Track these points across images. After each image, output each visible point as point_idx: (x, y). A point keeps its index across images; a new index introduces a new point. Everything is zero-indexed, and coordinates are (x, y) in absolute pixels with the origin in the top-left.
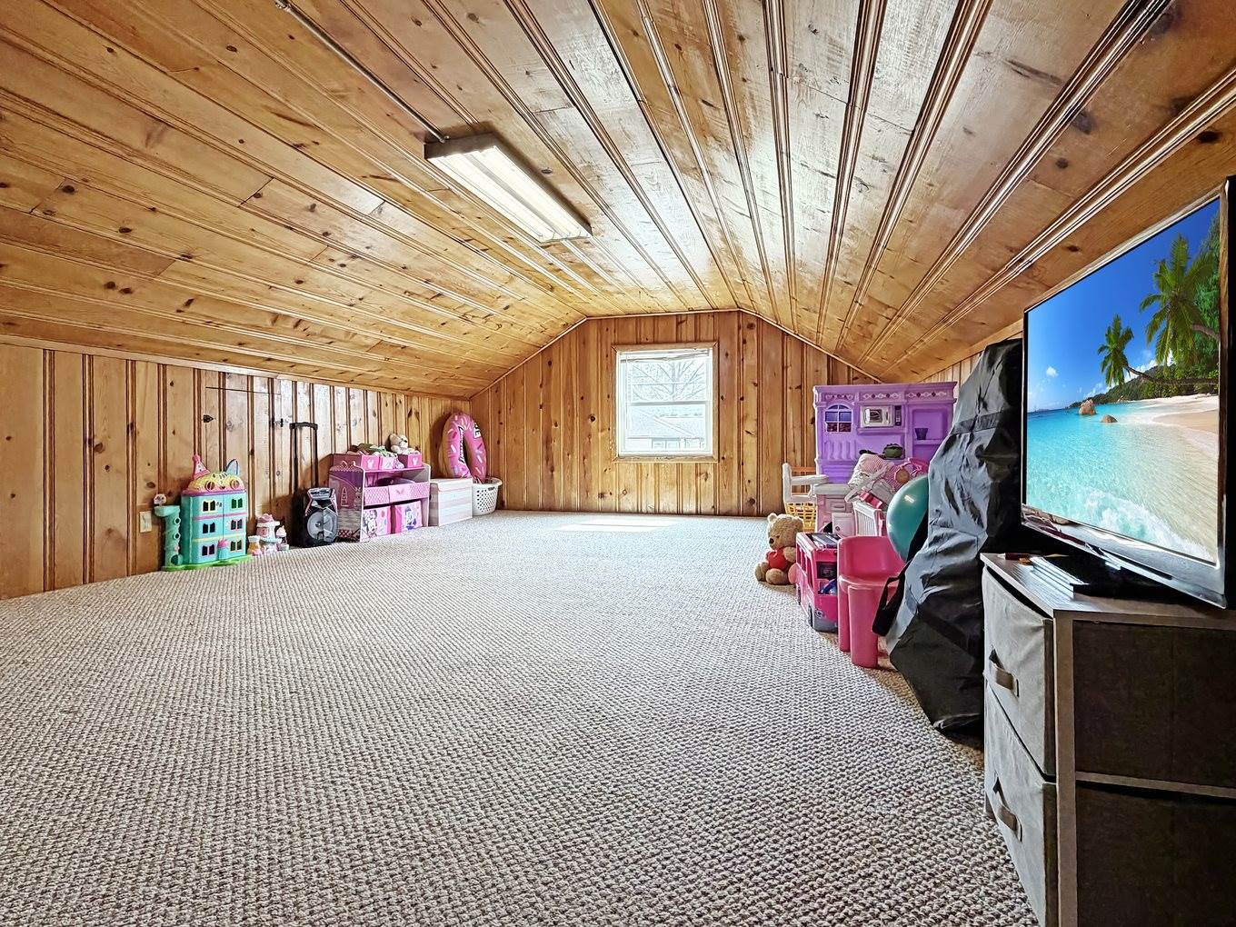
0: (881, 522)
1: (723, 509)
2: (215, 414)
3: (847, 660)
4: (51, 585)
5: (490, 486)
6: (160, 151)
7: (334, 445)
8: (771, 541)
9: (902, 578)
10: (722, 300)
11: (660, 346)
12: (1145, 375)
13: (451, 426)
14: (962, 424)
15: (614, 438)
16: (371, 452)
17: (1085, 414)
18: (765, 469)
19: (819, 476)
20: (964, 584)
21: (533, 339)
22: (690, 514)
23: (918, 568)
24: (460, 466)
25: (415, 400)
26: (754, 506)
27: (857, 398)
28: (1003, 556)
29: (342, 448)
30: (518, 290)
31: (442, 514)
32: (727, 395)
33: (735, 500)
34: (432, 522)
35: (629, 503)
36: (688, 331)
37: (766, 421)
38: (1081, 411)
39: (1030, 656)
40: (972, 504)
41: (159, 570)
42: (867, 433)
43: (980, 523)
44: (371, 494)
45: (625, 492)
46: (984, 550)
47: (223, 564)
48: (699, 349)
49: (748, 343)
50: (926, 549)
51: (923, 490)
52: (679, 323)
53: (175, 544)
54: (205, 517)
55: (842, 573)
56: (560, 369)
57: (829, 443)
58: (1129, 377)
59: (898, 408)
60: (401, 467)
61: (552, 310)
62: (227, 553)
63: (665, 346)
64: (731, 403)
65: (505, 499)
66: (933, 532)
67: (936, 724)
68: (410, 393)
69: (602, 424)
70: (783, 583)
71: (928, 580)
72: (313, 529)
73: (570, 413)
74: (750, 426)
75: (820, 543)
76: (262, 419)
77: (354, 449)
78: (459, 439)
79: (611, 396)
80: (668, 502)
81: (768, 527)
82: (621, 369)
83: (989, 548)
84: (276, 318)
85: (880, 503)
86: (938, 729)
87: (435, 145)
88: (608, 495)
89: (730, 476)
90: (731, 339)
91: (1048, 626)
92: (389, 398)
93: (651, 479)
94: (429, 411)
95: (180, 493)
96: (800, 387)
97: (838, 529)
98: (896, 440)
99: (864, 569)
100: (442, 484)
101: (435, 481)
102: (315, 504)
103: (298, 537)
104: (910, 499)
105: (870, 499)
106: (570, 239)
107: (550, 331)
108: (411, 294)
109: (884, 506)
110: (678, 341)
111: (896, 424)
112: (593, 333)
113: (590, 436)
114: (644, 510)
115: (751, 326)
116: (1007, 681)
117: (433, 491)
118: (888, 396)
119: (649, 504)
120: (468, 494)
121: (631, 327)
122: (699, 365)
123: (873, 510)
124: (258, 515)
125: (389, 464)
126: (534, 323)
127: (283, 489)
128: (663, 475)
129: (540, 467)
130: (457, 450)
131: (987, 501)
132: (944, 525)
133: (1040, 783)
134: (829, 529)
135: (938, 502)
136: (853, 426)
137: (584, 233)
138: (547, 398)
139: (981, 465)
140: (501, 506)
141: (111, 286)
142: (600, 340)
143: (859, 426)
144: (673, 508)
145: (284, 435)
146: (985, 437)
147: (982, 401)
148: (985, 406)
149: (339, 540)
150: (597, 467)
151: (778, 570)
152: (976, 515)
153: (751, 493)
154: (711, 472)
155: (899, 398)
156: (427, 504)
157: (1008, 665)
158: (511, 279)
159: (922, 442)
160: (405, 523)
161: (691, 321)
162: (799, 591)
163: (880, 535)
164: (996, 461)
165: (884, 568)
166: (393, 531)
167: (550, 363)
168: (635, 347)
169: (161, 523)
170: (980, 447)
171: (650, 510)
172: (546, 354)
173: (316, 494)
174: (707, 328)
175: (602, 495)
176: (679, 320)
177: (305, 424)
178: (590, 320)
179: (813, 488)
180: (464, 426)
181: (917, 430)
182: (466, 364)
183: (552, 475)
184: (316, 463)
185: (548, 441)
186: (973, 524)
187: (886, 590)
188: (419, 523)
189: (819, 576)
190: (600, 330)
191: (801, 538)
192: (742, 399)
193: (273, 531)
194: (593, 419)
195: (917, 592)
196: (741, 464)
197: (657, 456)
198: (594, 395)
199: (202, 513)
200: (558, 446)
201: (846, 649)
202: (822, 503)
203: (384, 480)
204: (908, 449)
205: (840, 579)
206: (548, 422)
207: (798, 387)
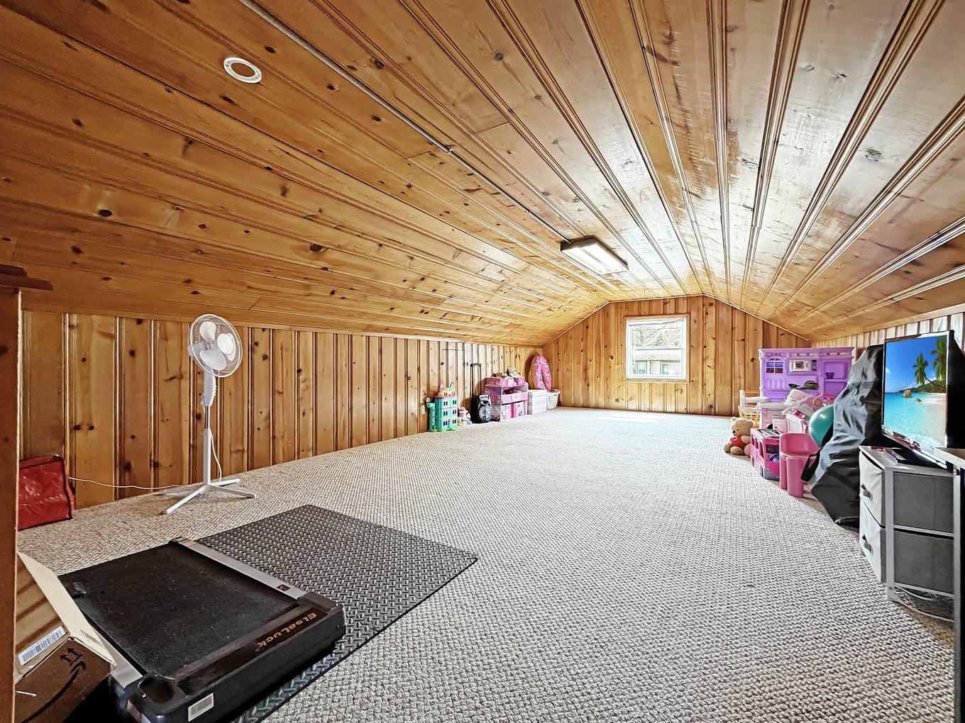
0: (805, 426)
1: (692, 411)
2: (445, 362)
3: (785, 494)
4: (396, 436)
5: (555, 394)
6: (457, 261)
7: (486, 375)
8: (734, 432)
9: (818, 455)
10: (693, 290)
11: (653, 317)
12: (932, 382)
13: (536, 362)
14: (853, 384)
15: (625, 369)
16: (503, 377)
17: (906, 397)
18: (720, 388)
19: (762, 397)
20: (851, 458)
21: (579, 315)
22: (671, 413)
23: (828, 450)
24: (540, 384)
25: (518, 349)
26: (713, 409)
27: (788, 356)
28: (870, 447)
29: (489, 376)
30: (578, 293)
31: (534, 408)
32: (695, 343)
33: (700, 406)
34: (529, 412)
35: (633, 405)
36: (670, 308)
37: (721, 359)
38: (904, 395)
39: (877, 484)
40: (857, 422)
41: (427, 431)
42: (794, 374)
43: (861, 431)
44: (505, 398)
45: (631, 399)
46: (863, 444)
47: (450, 430)
48: (677, 318)
49: (709, 315)
50: (832, 441)
51: (831, 412)
52: (665, 304)
53: (433, 420)
54: (444, 408)
55: (782, 450)
56: (592, 331)
57: (769, 380)
58: (926, 382)
59: (814, 361)
60: (515, 384)
61: (591, 300)
62: (452, 425)
63: (656, 317)
64: (698, 349)
65: (561, 400)
66: (836, 434)
67: (836, 521)
68: (517, 346)
69: (618, 360)
70: (741, 454)
71: (833, 456)
72: (481, 415)
73: (599, 355)
74: (710, 362)
75: (767, 435)
76: (460, 363)
77: (494, 375)
78: (540, 369)
79: (623, 345)
80: (658, 405)
81: (732, 424)
82: (629, 329)
83: (864, 444)
84: (473, 317)
85: (804, 416)
86: (838, 523)
87: (565, 245)
88: (620, 400)
89: (697, 391)
90: (698, 311)
91: (883, 474)
92: (508, 349)
93: (647, 392)
94: (525, 354)
95: (435, 397)
96: (743, 340)
97: (776, 427)
98: (813, 379)
99: (796, 449)
100: (534, 392)
101: (531, 391)
102: (482, 403)
103: (476, 419)
104: (823, 416)
105: (798, 414)
106: (617, 273)
107: (590, 310)
108: (530, 301)
109: (807, 418)
110: (664, 314)
111: (813, 370)
112: (612, 310)
113: (610, 367)
114: (643, 409)
115: (711, 305)
116: (868, 495)
117: (530, 396)
118: (808, 355)
119: (646, 406)
120: (545, 398)
121: (636, 306)
122: (678, 328)
123: (801, 420)
124: (460, 408)
125: (511, 384)
126: (582, 307)
127: (468, 396)
128: (654, 390)
129: (581, 385)
130: (539, 375)
131: (865, 422)
132: (842, 431)
133: (879, 528)
134: (771, 427)
135: (838, 421)
136: (784, 370)
137: (625, 269)
138: (586, 346)
139: (862, 405)
140: (559, 404)
141: (422, 312)
142: (617, 314)
143: (788, 371)
144: (661, 409)
145: (468, 368)
146: (865, 392)
147: (864, 375)
148: (866, 377)
149: (492, 420)
150: (614, 384)
151: (739, 447)
152: (859, 427)
153: (710, 401)
154: (684, 389)
155: (816, 356)
156: (526, 403)
157: (868, 489)
158: (576, 289)
159: (830, 380)
160: (518, 413)
161: (673, 303)
162: (753, 459)
163: (804, 433)
164: (872, 404)
165: (806, 449)
166: (512, 417)
167: (587, 327)
168: (638, 318)
169: (428, 410)
170: (862, 397)
171: (646, 409)
172: (585, 323)
173: (483, 398)
174: (683, 307)
175: (617, 400)
176: (665, 302)
177: (476, 364)
178: (611, 303)
179: (759, 404)
180: (541, 362)
181: (827, 373)
182: (546, 331)
183: (588, 389)
184: (480, 383)
185: (586, 370)
186: (858, 432)
187: (809, 460)
188: (523, 413)
189: (767, 452)
190: (617, 309)
191: (753, 431)
192: (705, 347)
193: (466, 415)
194: (612, 358)
195: (826, 460)
196: (704, 385)
197: (651, 379)
198: (613, 344)
199: (443, 407)
200: (591, 372)
201: (785, 488)
202: (765, 412)
203: (508, 391)
204: (821, 384)
205: (781, 454)
206: (586, 359)
207: (742, 340)
